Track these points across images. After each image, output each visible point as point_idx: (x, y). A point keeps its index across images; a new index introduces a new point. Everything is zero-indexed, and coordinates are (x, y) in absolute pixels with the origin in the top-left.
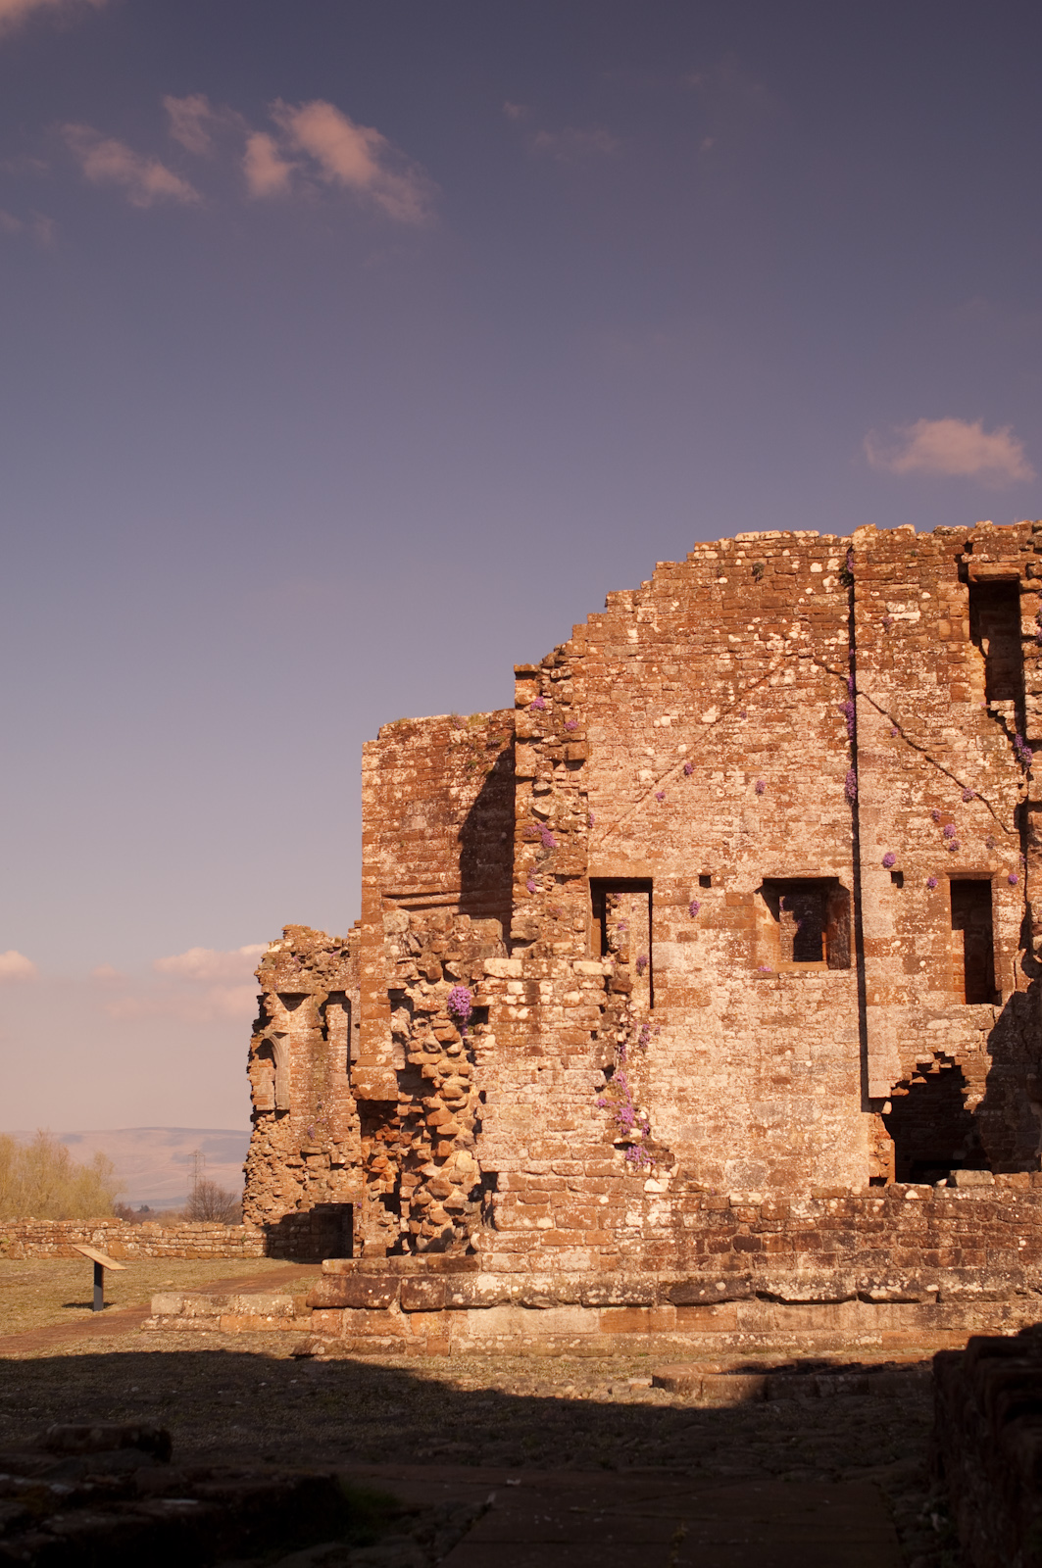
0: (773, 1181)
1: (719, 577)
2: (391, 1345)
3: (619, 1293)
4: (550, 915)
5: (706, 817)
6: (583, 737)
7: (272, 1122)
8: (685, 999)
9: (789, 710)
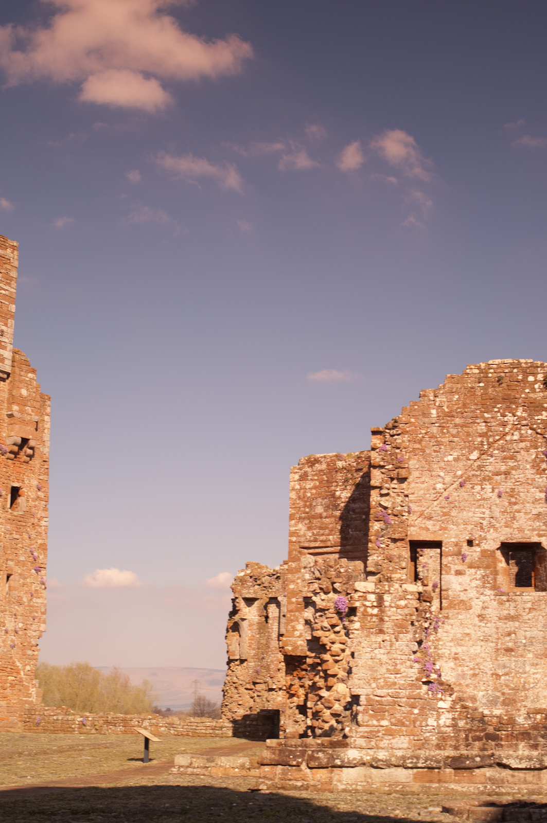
0: (504, 703)
1: (479, 382)
2: (302, 786)
3: (423, 761)
4: (388, 559)
5: (471, 510)
6: (406, 466)
7: (238, 665)
8: (459, 606)
9: (516, 453)
